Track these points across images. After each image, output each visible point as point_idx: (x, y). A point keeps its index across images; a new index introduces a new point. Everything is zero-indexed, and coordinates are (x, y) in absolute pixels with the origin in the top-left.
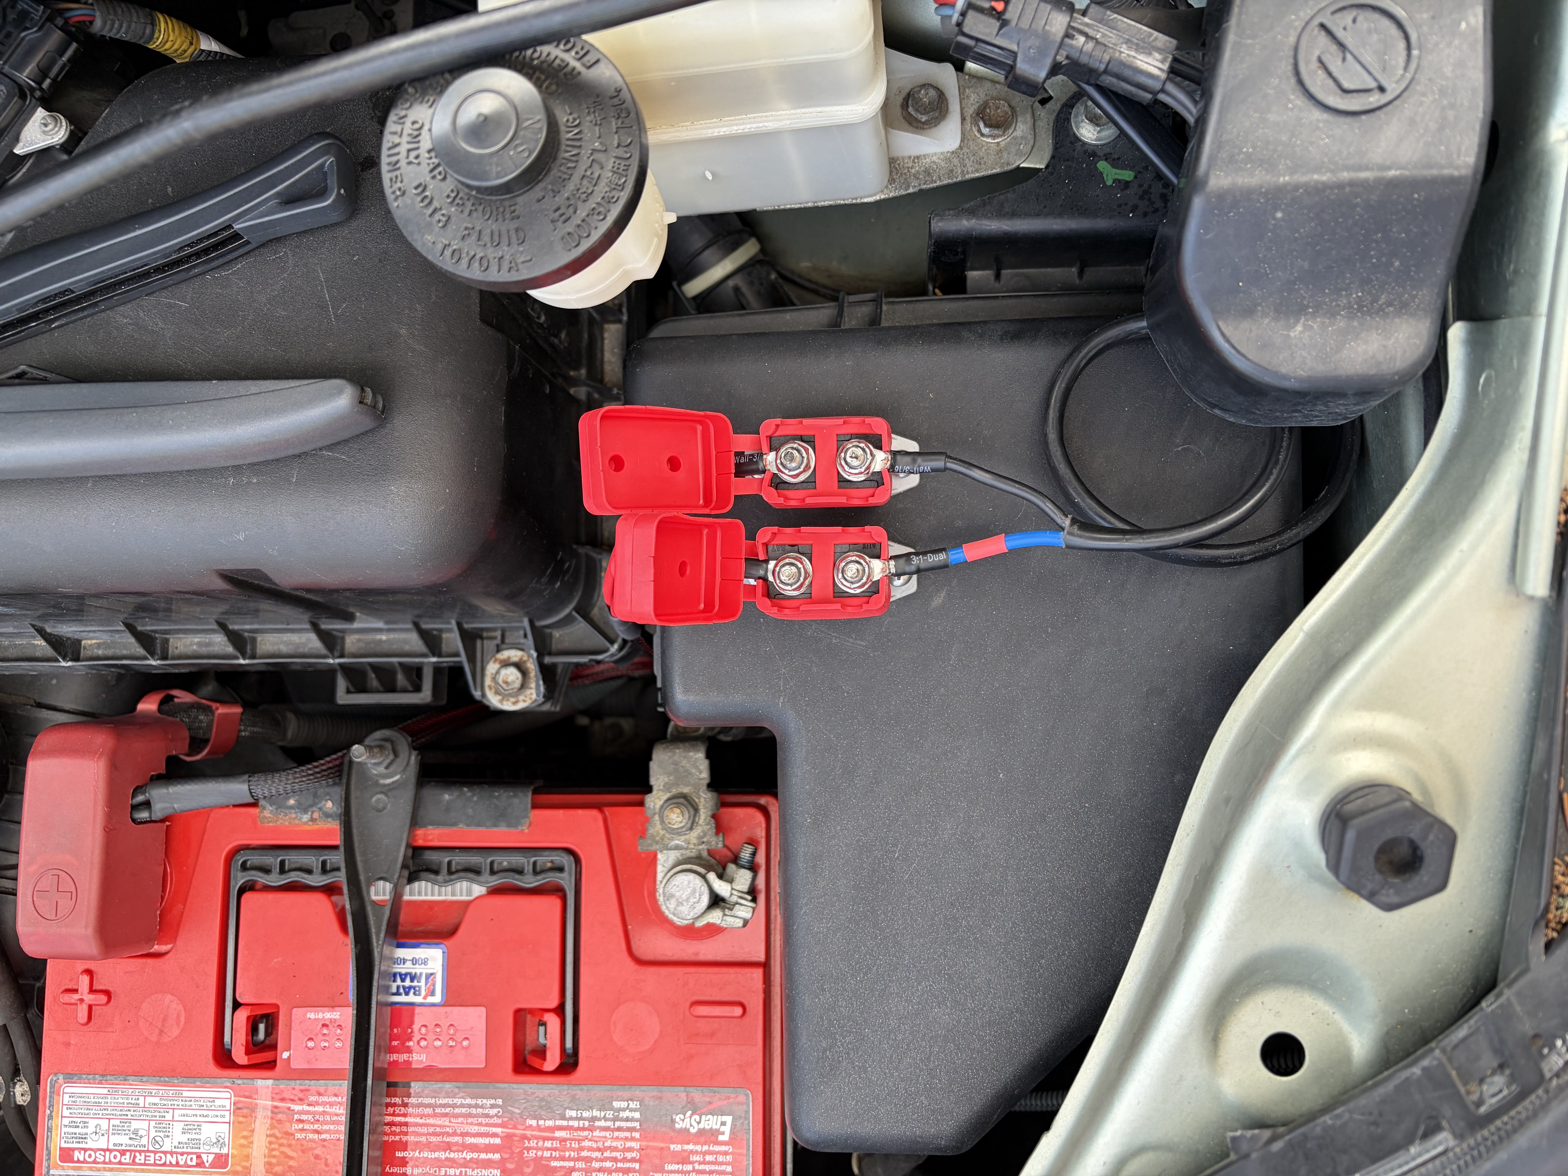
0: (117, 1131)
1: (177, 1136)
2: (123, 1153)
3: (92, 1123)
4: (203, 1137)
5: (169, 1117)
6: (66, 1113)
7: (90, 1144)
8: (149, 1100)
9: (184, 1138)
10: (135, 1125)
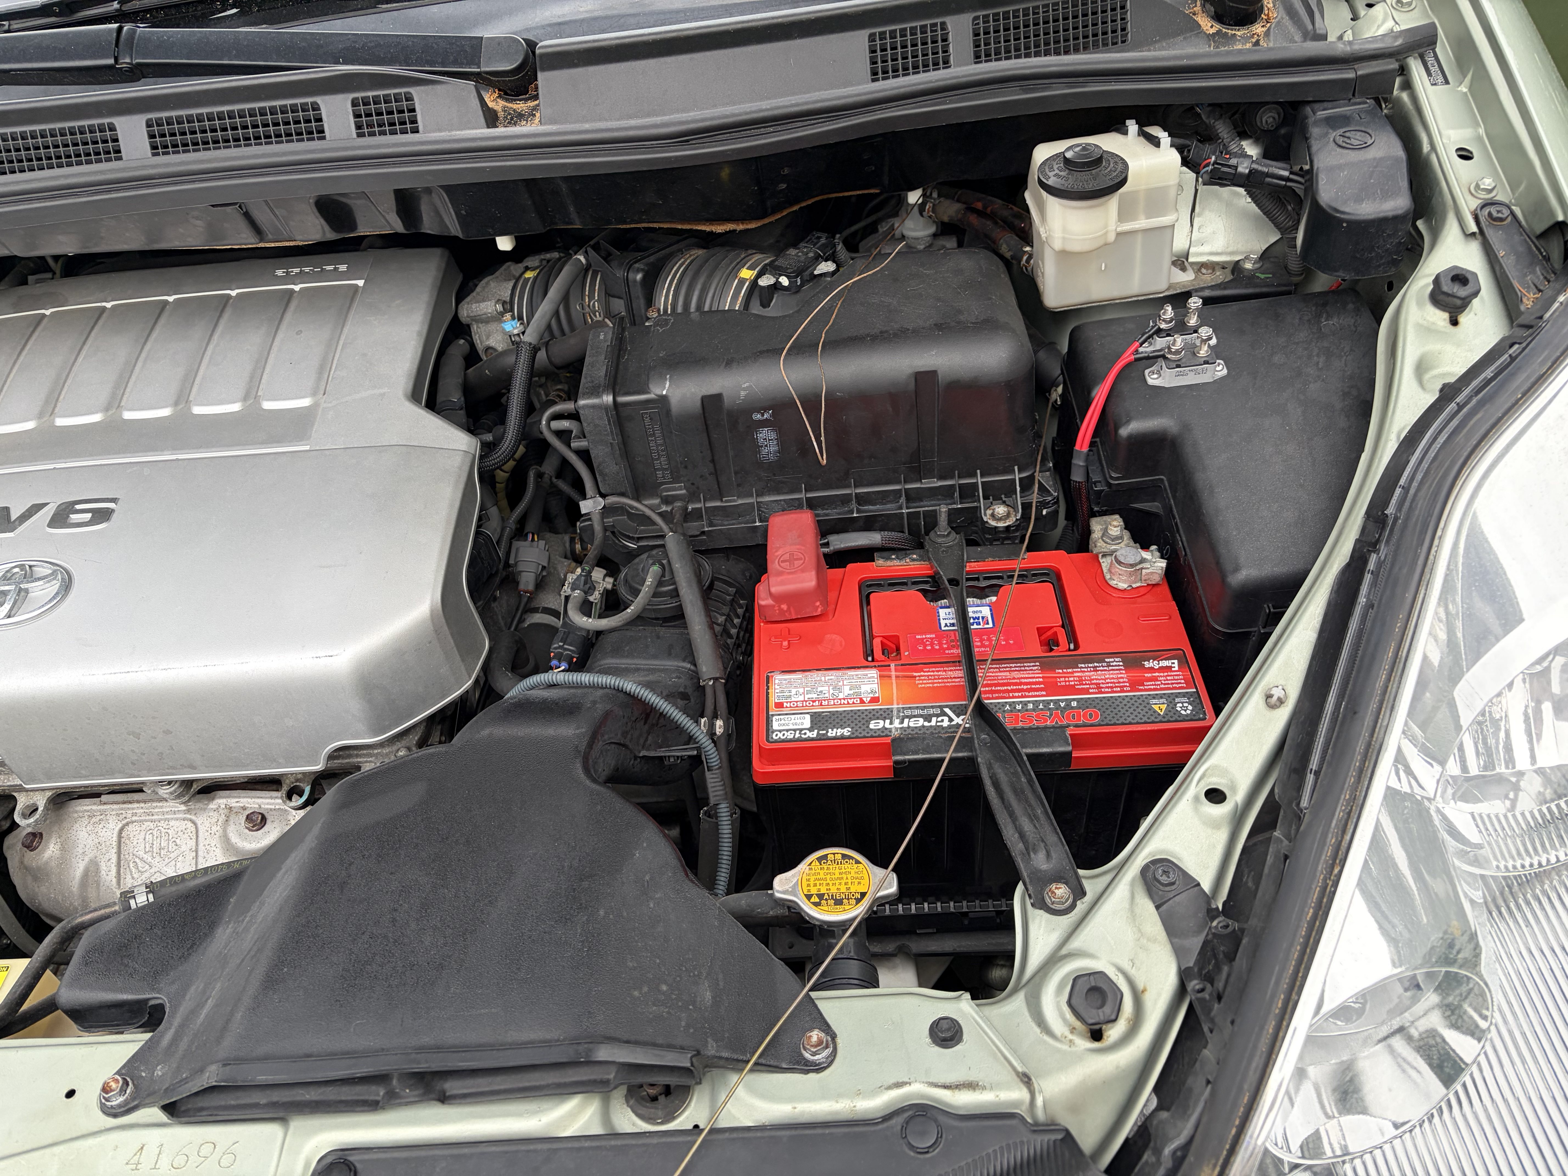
0: (808, 692)
1: (847, 691)
2: (814, 701)
3: (794, 691)
4: (862, 691)
5: (841, 683)
6: (777, 687)
7: (793, 699)
8: (827, 678)
9: (851, 692)
10: (820, 689)
